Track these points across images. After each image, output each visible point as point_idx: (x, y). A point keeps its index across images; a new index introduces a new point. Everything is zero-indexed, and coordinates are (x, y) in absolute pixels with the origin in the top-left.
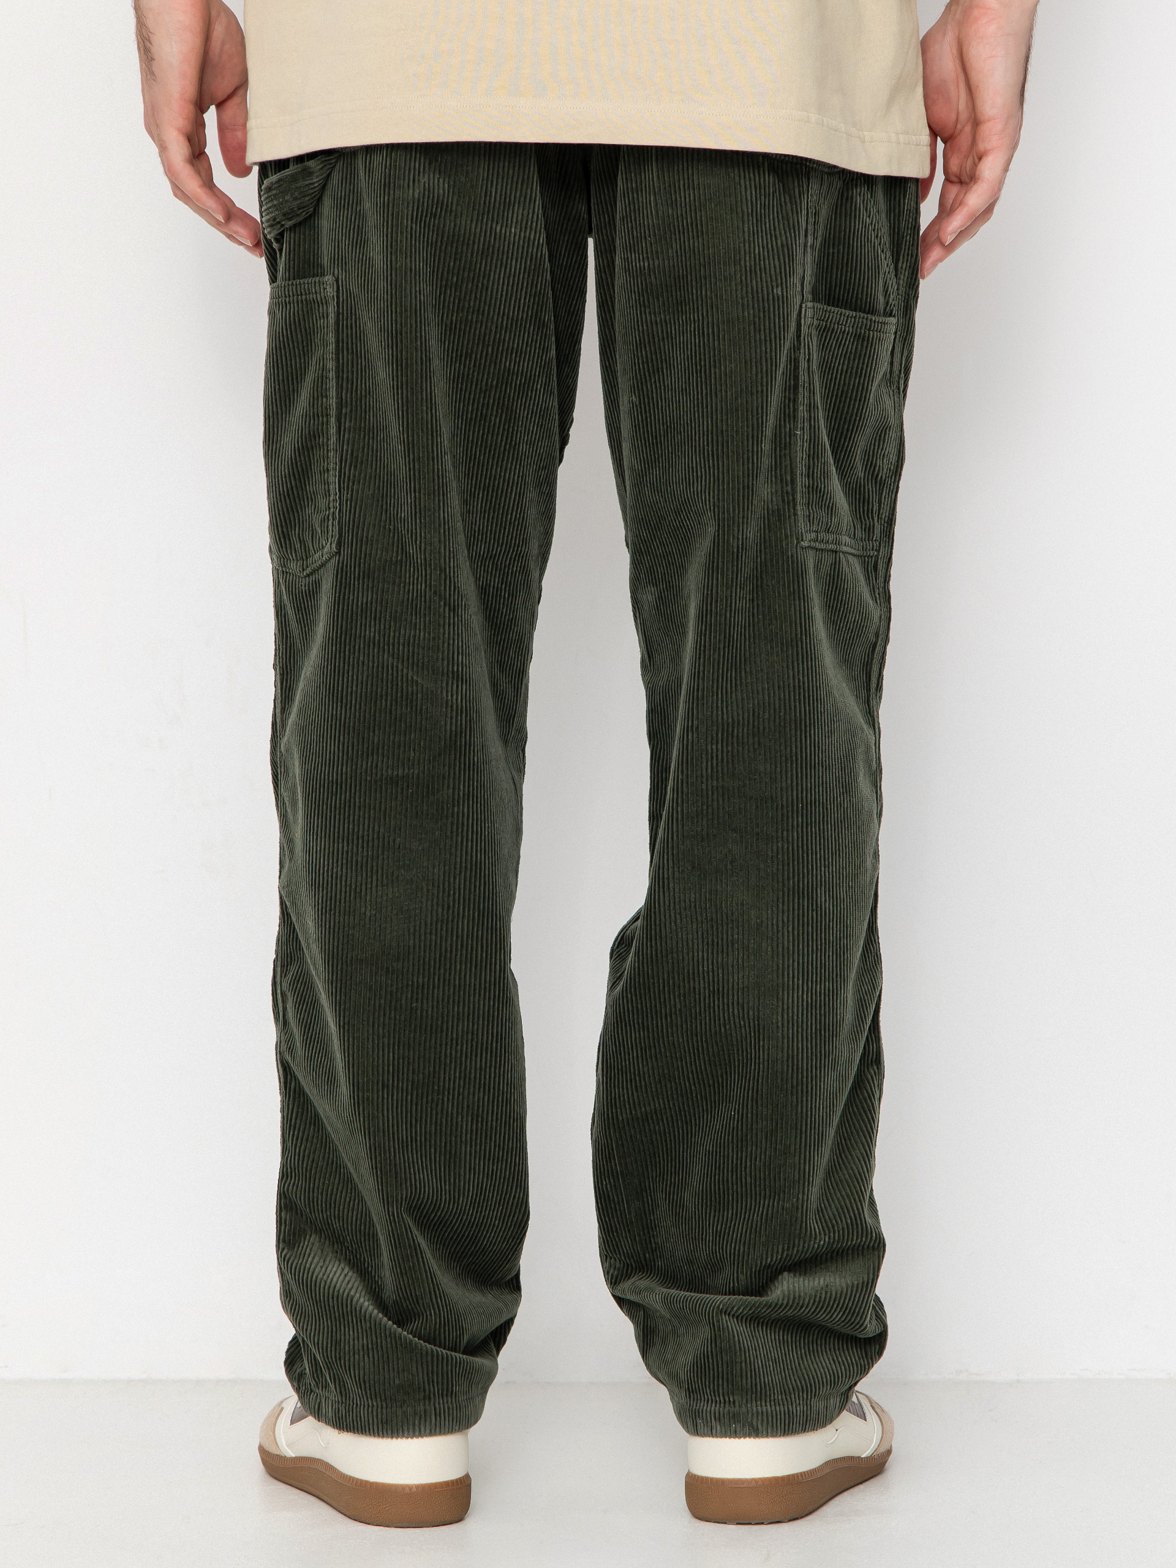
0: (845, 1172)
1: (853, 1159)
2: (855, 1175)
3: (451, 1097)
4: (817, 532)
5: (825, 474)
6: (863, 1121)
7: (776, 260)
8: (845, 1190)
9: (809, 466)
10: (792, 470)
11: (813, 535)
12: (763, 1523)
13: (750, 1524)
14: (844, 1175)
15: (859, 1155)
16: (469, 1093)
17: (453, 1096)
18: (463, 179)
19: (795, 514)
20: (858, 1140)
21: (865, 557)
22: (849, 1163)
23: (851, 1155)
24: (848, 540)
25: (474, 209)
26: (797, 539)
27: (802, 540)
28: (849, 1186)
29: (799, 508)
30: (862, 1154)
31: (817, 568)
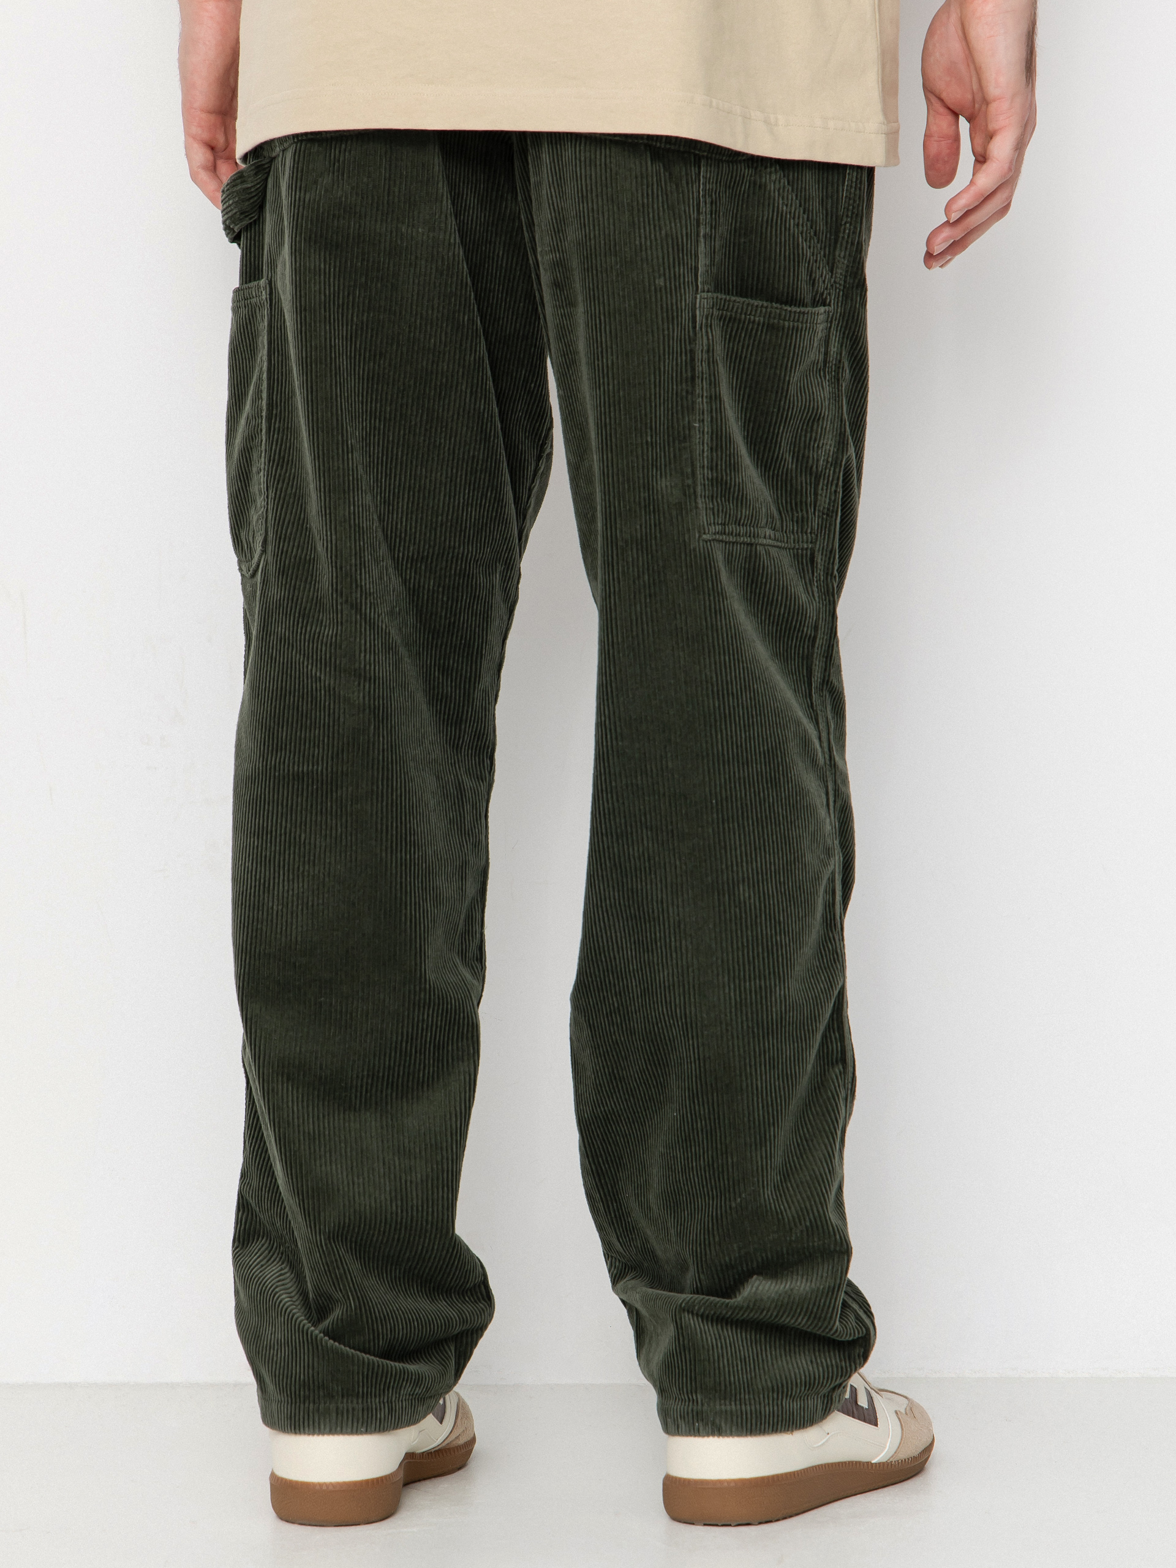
0: (806, 1173)
1: (815, 1161)
2: (816, 1178)
3: (359, 1094)
4: (724, 525)
5: (734, 466)
6: (827, 1121)
7: (660, 250)
8: (806, 1192)
9: (712, 459)
10: (692, 462)
11: (718, 528)
12: (730, 1525)
13: (717, 1525)
14: (805, 1176)
15: (821, 1156)
16: (376, 1091)
17: (361, 1093)
18: (365, 180)
19: (697, 507)
20: (821, 1141)
21: (798, 549)
22: (811, 1165)
23: (813, 1156)
24: (768, 532)
25: (377, 210)
26: (699, 532)
27: (705, 533)
28: (810, 1188)
29: (699, 501)
30: (824, 1155)
31: (729, 560)
